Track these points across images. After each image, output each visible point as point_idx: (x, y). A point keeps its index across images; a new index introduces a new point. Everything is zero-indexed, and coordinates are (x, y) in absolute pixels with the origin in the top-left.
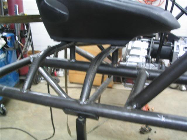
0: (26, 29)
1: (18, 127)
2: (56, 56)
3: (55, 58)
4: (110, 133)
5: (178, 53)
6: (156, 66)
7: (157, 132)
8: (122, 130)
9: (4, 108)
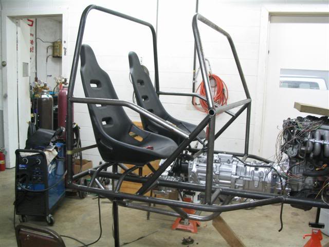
0: (75, 138)
1: (66, 235)
2: (106, 170)
3: (104, 171)
4: (154, 242)
5: (192, 169)
6: (177, 179)
7: (199, 244)
8: (166, 241)
9: (52, 218)
